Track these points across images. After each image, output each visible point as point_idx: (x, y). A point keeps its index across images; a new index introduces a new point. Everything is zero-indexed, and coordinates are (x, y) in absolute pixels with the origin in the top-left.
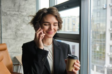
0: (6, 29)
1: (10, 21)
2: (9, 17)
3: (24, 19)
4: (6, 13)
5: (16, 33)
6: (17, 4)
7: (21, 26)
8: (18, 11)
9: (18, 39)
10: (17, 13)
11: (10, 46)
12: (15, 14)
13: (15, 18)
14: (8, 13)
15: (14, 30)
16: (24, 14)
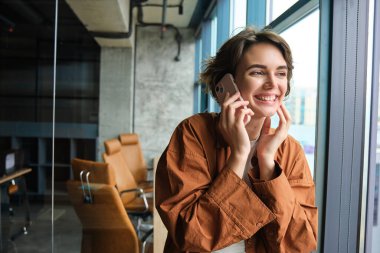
0: (142, 111)
1: (148, 98)
2: (147, 91)
3: (172, 94)
4: (142, 84)
5: (157, 118)
6: (161, 70)
7: (166, 106)
8: (162, 81)
9: (161, 129)
10: (160, 84)
11: (146, 140)
12: (157, 86)
13: (157, 92)
14: (146, 84)
15: (155, 112)
16: (173, 85)
